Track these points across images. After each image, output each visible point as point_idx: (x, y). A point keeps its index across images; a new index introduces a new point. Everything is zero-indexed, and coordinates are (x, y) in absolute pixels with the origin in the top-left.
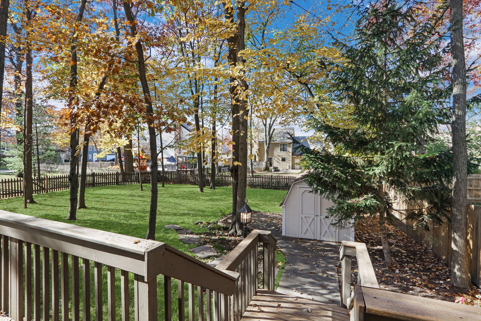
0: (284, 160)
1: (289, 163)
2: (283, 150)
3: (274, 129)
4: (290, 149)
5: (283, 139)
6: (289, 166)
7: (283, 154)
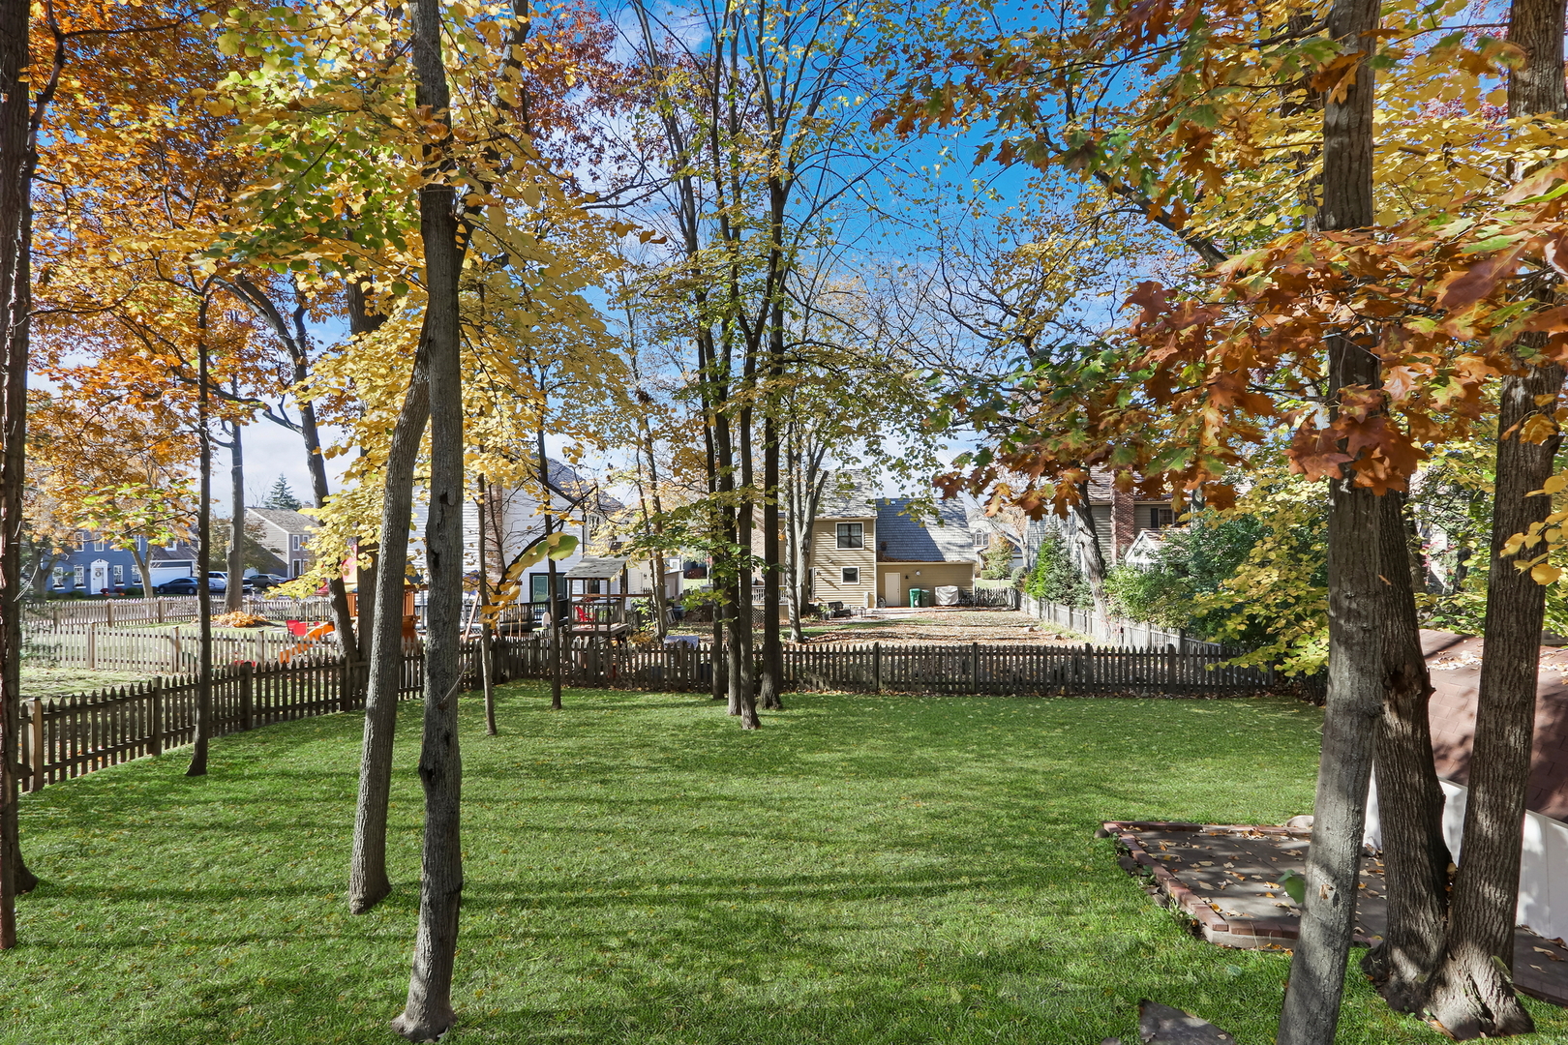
0: (850, 576)
1: (868, 587)
2: (849, 542)
3: (826, 474)
4: (870, 541)
5: (843, 505)
6: (870, 596)
7: (850, 558)
